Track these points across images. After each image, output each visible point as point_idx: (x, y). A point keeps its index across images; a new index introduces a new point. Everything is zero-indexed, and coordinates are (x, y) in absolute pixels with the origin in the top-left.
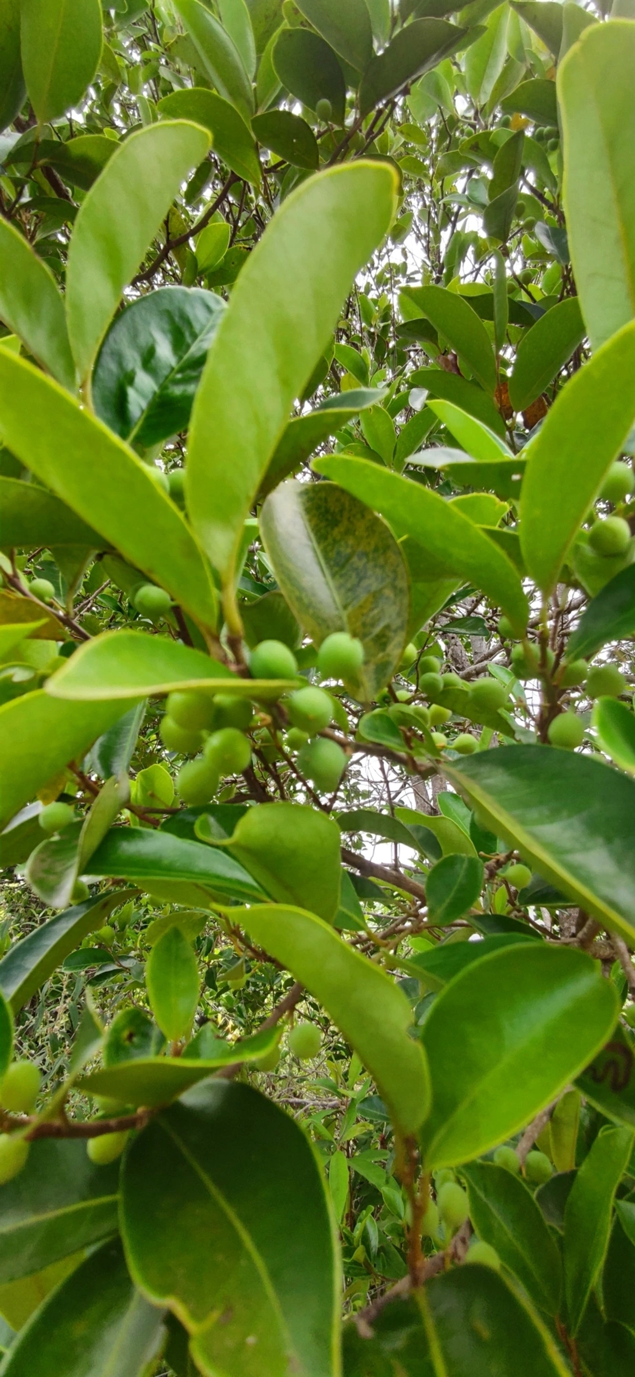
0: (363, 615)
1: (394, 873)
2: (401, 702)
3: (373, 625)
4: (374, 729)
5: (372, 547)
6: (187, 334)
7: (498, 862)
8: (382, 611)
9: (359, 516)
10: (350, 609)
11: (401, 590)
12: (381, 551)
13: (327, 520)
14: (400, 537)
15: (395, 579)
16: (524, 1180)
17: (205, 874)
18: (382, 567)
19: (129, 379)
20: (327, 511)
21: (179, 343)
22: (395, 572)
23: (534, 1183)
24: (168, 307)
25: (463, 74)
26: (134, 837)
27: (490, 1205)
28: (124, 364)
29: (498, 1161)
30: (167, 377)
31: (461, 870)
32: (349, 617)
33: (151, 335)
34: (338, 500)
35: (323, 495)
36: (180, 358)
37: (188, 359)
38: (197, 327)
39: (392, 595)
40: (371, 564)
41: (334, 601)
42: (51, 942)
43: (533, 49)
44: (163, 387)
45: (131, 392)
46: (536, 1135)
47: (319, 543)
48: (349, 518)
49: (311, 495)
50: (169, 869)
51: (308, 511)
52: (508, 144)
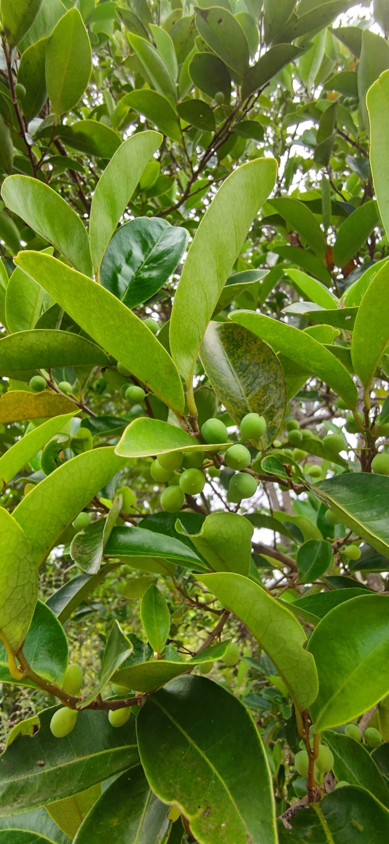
0: (258, 399)
1: (274, 551)
2: (277, 448)
3: (264, 405)
4: (269, 466)
5: (262, 360)
6: (149, 243)
7: (338, 543)
8: (269, 397)
9: (253, 342)
10: (250, 396)
11: (280, 385)
12: (267, 362)
13: (234, 345)
14: (276, 352)
15: (276, 379)
16: (365, 746)
17: (169, 553)
18: (267, 371)
19: (119, 270)
20: (233, 339)
21: (145, 248)
22: (276, 374)
23: (370, 749)
24: (139, 229)
25: (298, 68)
26: (127, 532)
27: (343, 761)
28: (116, 262)
29: (347, 734)
30: (139, 268)
31: (318, 549)
32: (250, 401)
33: (130, 244)
34: (240, 333)
35: (230, 330)
36: (146, 256)
37: (150, 257)
38: (155, 238)
39: (275, 388)
40: (261, 370)
41: (241, 391)
42: (71, 595)
43: (341, 52)
44: (138, 273)
45: (119, 276)
46: (370, 718)
47: (230, 358)
48: (247, 344)
49: (223, 330)
50: (148, 550)
51: (222, 339)
52: (328, 110)
